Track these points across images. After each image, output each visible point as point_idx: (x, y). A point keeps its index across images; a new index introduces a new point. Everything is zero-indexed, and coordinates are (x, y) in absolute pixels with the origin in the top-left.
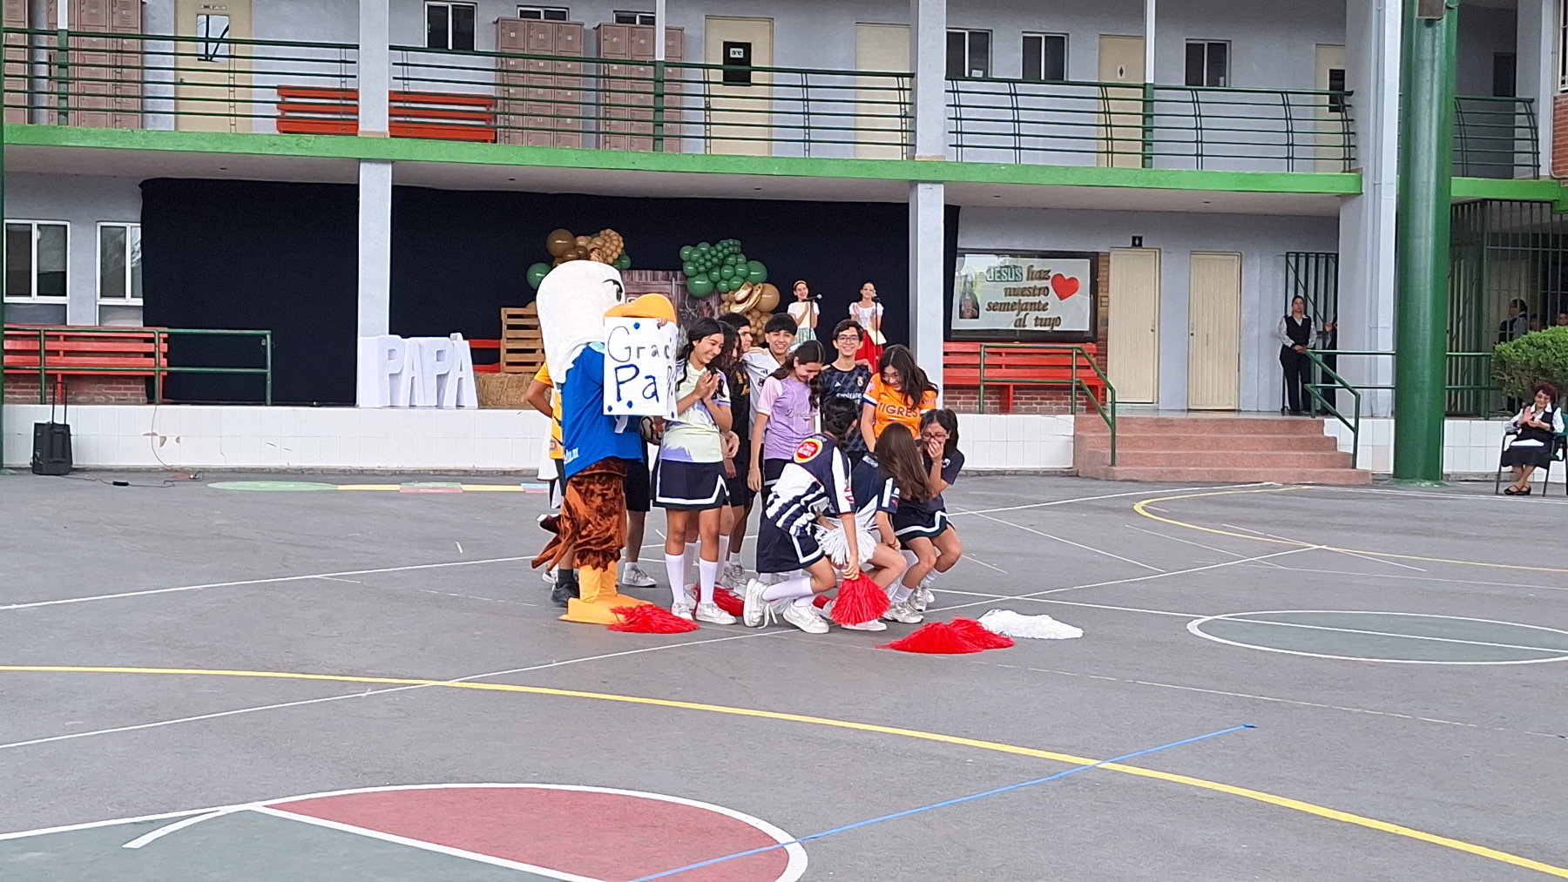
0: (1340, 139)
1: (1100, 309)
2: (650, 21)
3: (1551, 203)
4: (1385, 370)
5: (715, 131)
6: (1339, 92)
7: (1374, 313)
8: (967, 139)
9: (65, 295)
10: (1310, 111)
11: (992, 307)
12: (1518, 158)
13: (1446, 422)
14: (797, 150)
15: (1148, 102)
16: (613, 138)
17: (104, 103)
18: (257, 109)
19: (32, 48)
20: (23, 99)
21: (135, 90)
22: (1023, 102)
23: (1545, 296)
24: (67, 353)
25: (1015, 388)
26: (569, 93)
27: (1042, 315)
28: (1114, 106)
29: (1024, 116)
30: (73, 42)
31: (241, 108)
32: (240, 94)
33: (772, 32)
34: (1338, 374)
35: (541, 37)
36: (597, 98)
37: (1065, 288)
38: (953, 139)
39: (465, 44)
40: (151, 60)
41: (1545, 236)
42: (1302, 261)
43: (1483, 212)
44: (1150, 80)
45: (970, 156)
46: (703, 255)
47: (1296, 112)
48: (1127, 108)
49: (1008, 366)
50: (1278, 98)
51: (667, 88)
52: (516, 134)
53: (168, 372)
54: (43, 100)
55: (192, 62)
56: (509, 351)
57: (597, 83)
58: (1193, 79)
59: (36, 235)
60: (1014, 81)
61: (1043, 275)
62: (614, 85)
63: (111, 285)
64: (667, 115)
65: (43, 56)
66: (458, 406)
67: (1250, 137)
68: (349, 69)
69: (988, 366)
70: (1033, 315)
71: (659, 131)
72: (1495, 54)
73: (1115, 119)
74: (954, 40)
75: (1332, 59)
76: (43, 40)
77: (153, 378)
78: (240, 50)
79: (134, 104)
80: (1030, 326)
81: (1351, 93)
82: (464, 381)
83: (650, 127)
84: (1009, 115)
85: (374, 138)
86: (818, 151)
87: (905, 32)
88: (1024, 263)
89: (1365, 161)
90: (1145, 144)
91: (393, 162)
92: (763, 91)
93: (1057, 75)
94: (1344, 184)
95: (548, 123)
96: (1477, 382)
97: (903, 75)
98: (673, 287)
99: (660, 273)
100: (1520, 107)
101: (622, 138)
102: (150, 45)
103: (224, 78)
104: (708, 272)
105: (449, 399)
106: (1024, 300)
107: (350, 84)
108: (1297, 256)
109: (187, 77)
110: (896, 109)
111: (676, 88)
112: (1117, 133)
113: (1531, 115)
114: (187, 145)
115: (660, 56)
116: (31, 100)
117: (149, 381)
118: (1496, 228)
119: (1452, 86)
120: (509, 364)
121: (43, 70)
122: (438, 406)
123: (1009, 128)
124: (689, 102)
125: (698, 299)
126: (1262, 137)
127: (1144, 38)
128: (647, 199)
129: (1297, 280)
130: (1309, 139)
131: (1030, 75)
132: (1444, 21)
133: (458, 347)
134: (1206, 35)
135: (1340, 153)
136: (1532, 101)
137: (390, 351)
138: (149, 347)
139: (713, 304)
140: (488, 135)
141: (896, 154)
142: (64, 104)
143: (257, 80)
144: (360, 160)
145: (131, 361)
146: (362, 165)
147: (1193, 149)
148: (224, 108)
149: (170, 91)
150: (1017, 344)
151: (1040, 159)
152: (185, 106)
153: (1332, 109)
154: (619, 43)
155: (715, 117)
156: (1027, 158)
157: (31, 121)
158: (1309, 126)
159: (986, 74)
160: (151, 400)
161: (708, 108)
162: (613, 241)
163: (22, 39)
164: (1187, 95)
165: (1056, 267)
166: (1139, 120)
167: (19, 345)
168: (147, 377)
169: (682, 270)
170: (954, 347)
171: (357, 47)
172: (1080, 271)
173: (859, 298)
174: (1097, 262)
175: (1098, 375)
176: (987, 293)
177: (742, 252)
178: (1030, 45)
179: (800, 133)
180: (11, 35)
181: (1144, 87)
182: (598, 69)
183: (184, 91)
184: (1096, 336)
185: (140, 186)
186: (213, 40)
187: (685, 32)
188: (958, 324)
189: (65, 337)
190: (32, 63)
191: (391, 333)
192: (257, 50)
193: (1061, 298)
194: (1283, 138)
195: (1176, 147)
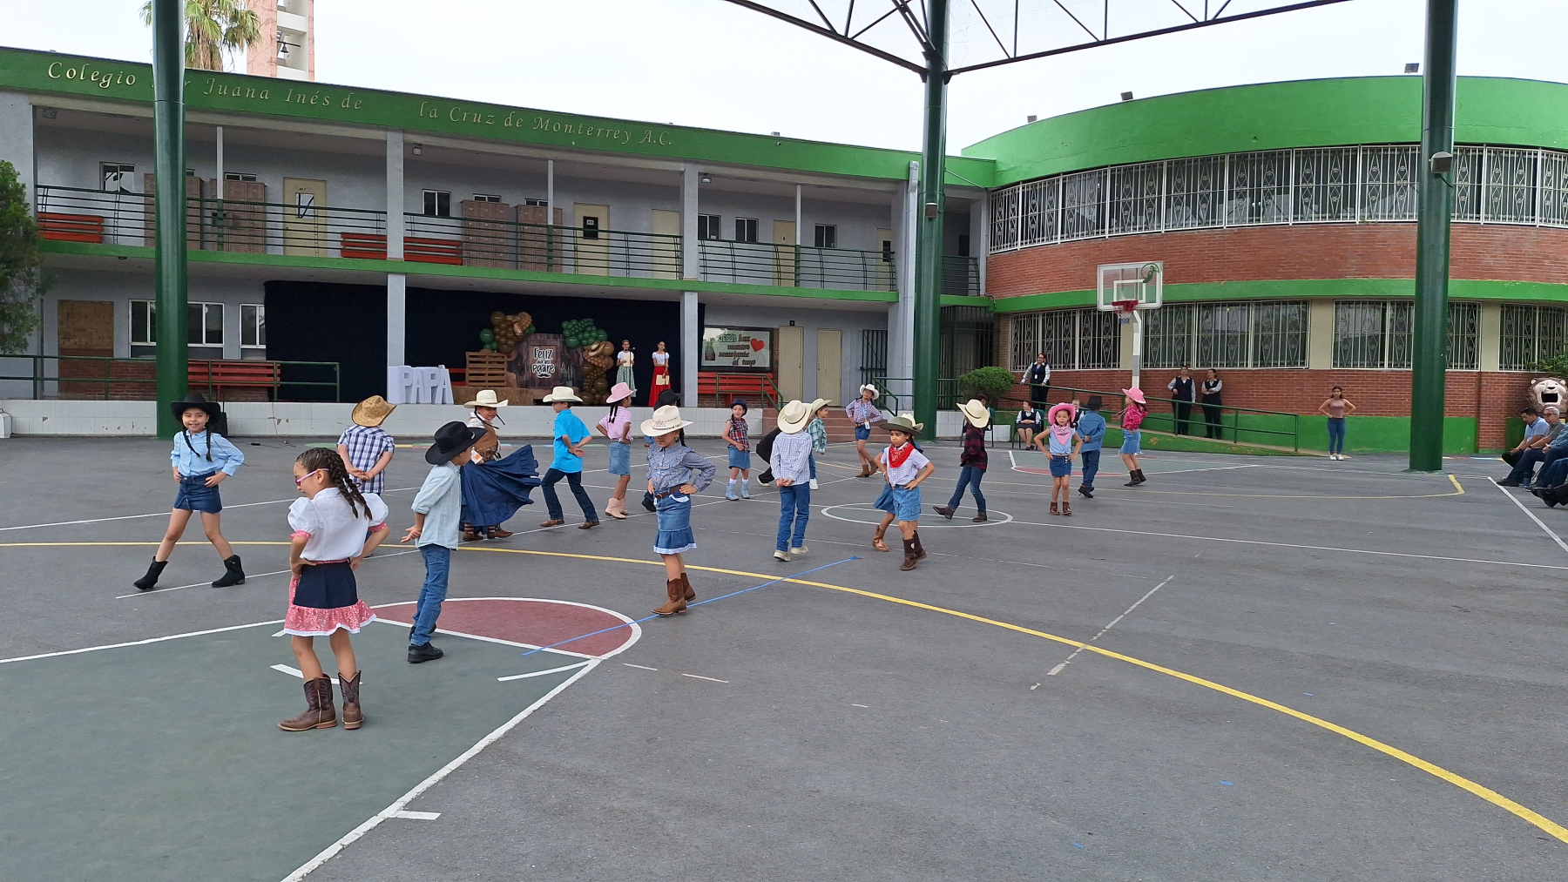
0: (888, 275)
1: (775, 357)
2: (546, 204)
3: (985, 307)
4: (909, 387)
5: (580, 262)
6: (888, 253)
7: (903, 359)
8: (709, 270)
9: (222, 343)
10: (874, 261)
11: (722, 355)
12: (970, 286)
13: (938, 412)
14: (622, 273)
15: (797, 254)
16: (527, 264)
17: (243, 240)
18: (330, 244)
19: (202, 209)
20: (197, 236)
21: (261, 233)
22: (737, 252)
23: (982, 352)
24: (223, 374)
25: (733, 395)
26: (502, 240)
27: (746, 359)
28: (781, 256)
29: (737, 259)
30: (225, 206)
31: (321, 244)
32: (321, 236)
33: (608, 213)
34: (888, 389)
35: (486, 211)
36: (517, 243)
37: (758, 346)
38: (702, 270)
39: (444, 213)
40: (270, 217)
41: (983, 324)
42: (870, 334)
43: (954, 312)
44: (798, 243)
45: (710, 278)
46: (574, 326)
47: (867, 260)
48: (788, 257)
49: (730, 384)
50: (859, 254)
51: (554, 239)
52: (473, 261)
53: (281, 385)
54: (208, 237)
55: (293, 218)
56: (470, 375)
57: (517, 236)
58: (819, 243)
59: (205, 310)
60: (732, 242)
61: (747, 339)
62: (526, 237)
63: (248, 337)
64: (554, 254)
65: (208, 213)
66: (443, 403)
67: (845, 273)
68: (382, 225)
69: (720, 384)
70: (742, 359)
71: (550, 262)
72: (960, 236)
73: (782, 262)
74: (702, 220)
75: (884, 236)
76: (209, 205)
77: (273, 388)
78: (321, 213)
79: (260, 240)
80: (740, 364)
81: (893, 253)
82: (446, 390)
83: (545, 260)
84: (729, 258)
85: (395, 261)
86: (634, 274)
87: (677, 215)
88: (737, 333)
89: (900, 288)
90: (797, 275)
91: (406, 274)
92: (604, 243)
93: (753, 239)
94: (890, 297)
95: (490, 255)
96: (951, 393)
97: (676, 237)
98: (558, 343)
99: (551, 335)
100: (971, 261)
101: (529, 265)
102: (269, 209)
103: (311, 228)
104: (577, 335)
105: (438, 399)
106: (737, 351)
107: (382, 232)
108: (868, 331)
109: (291, 226)
110: (673, 254)
111: (559, 240)
112: (783, 269)
113: (977, 265)
114: (291, 263)
115: (550, 223)
116: (202, 237)
117: (270, 390)
118: (960, 320)
119: (941, 249)
120: (470, 381)
121: (209, 221)
122: (433, 403)
123: (730, 265)
124: (565, 247)
125: (571, 348)
126: (851, 273)
127: (796, 222)
128: (543, 297)
129: (868, 343)
130: (874, 275)
131: (740, 239)
132: (937, 219)
133: (443, 372)
134: (825, 222)
135: (888, 281)
136: (976, 259)
137: (406, 374)
138: (270, 371)
139: (579, 351)
140: (458, 261)
141: (674, 277)
142: (221, 239)
143: (329, 229)
144: (388, 273)
145: (260, 378)
146: (389, 276)
147: (819, 278)
148: (312, 243)
149: (281, 233)
150: (733, 373)
151: (745, 281)
152: (289, 242)
153: (884, 260)
154: (528, 215)
155: (580, 255)
156: (739, 281)
157: (202, 248)
158: (873, 268)
159: (718, 237)
160: (271, 400)
161: (576, 250)
162: (526, 319)
163: (197, 204)
164: (816, 251)
165: (753, 335)
166: (793, 263)
167: (196, 370)
168: (268, 387)
169: (562, 333)
170: (703, 374)
171: (386, 213)
172: (765, 337)
173: (656, 350)
174: (773, 334)
175: (774, 389)
176: (719, 348)
177: (595, 325)
178: (740, 224)
179: (624, 265)
180: (190, 202)
181: (796, 246)
182: (517, 228)
183: (288, 234)
184: (773, 369)
185: (265, 284)
186: (303, 207)
187: (564, 211)
188: (705, 363)
189: (223, 366)
190: (202, 217)
191: (405, 364)
192: (330, 213)
193: (756, 350)
194: (862, 274)
195: (810, 277)
